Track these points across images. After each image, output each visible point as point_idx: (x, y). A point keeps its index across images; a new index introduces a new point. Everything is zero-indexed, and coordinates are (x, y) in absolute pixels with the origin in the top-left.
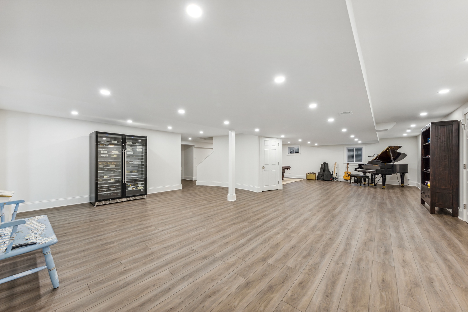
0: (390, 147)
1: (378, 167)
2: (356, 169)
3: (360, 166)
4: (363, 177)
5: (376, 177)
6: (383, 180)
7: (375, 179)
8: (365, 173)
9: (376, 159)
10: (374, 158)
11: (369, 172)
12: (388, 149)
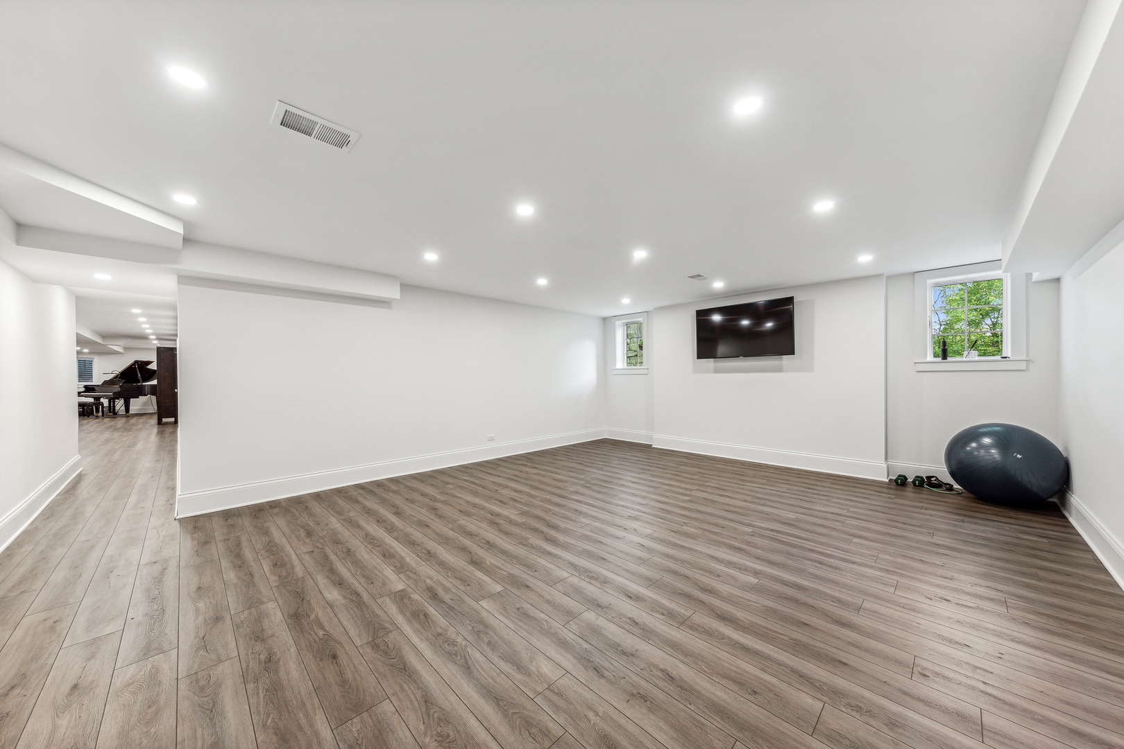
0: (136, 362)
1: (117, 388)
2: (79, 393)
3: (89, 389)
4: (93, 404)
5: (116, 403)
6: (125, 406)
7: (114, 407)
8: (97, 399)
9: (116, 377)
10: (113, 376)
11: (103, 396)
12: (134, 364)
